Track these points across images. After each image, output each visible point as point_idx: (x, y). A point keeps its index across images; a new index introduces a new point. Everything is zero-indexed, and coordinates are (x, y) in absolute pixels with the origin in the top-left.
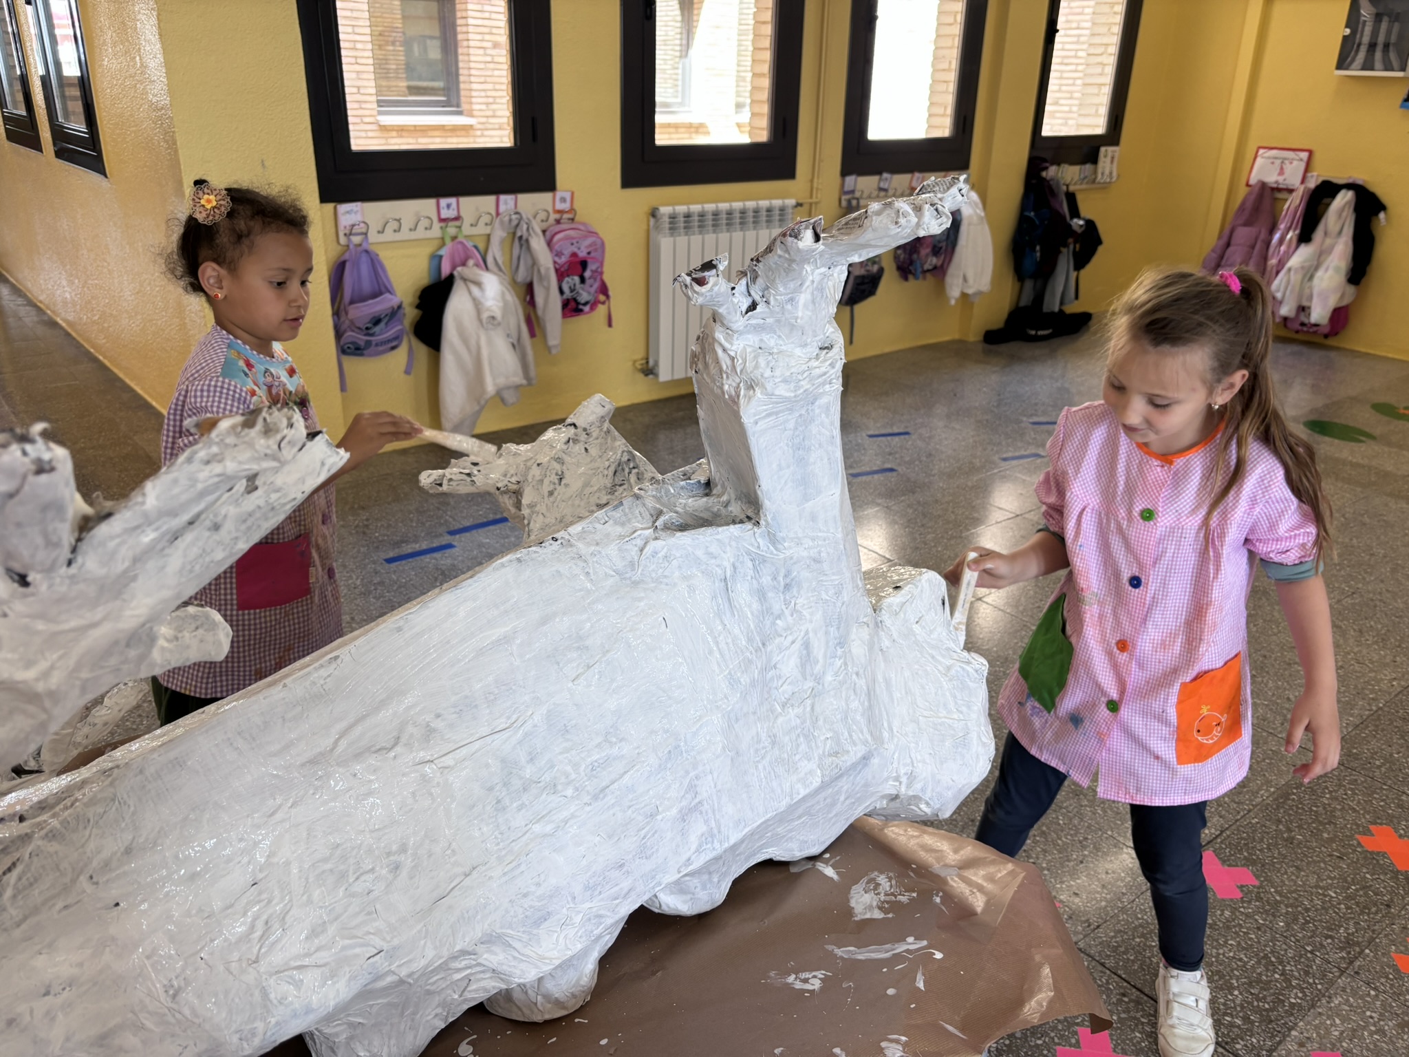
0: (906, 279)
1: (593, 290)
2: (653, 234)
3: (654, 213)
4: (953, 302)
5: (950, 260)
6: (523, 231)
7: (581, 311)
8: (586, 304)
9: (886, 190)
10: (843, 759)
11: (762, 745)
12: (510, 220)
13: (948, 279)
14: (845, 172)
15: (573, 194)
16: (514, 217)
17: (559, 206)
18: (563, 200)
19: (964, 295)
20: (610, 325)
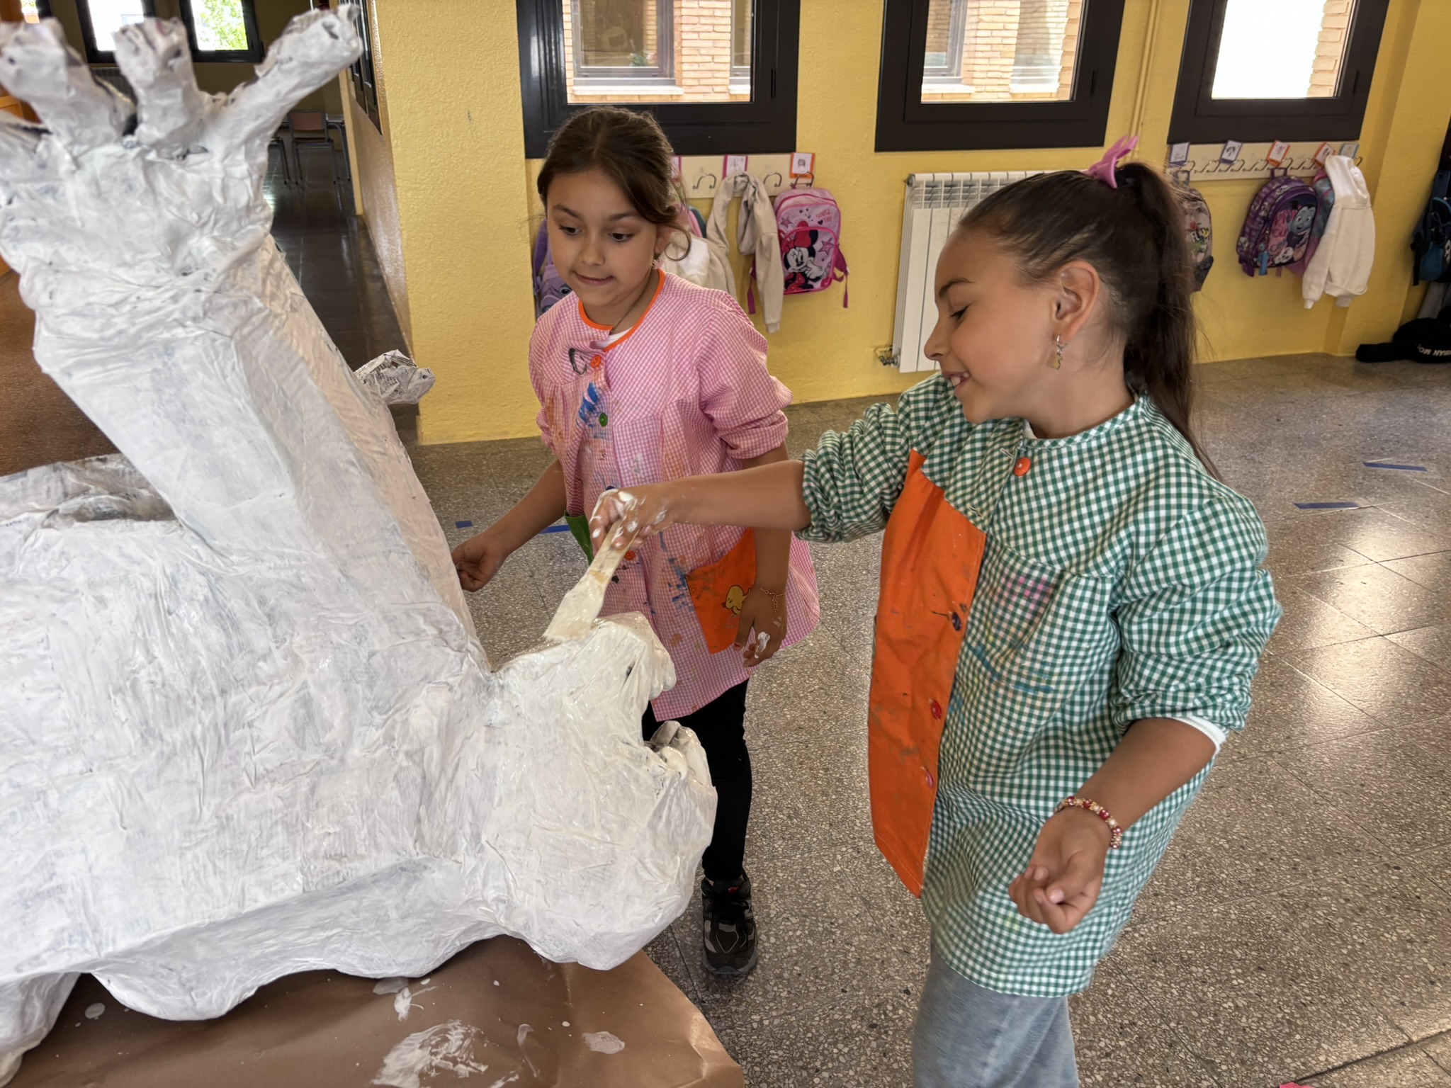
0: (1251, 274)
1: (825, 264)
2: (907, 203)
3: (909, 182)
4: (1309, 305)
5: (1313, 254)
6: (748, 196)
7: (811, 287)
8: (817, 279)
9: (1230, 162)
10: (352, 865)
11: (202, 826)
12: (735, 183)
13: (1307, 277)
14: (1173, 139)
15: (813, 156)
16: (739, 179)
17: (797, 170)
18: (802, 163)
19: (1326, 297)
20: (845, 305)
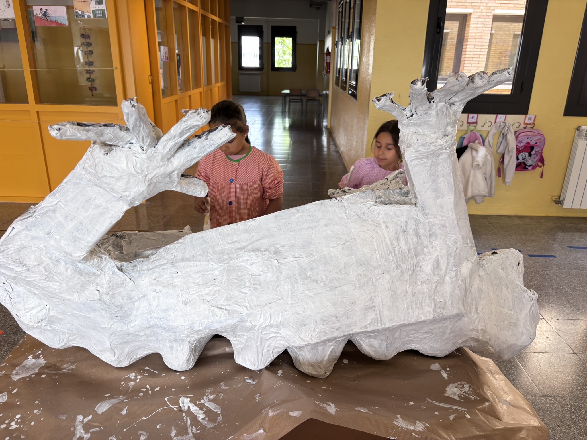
10: (446, 311)
11: (408, 294)
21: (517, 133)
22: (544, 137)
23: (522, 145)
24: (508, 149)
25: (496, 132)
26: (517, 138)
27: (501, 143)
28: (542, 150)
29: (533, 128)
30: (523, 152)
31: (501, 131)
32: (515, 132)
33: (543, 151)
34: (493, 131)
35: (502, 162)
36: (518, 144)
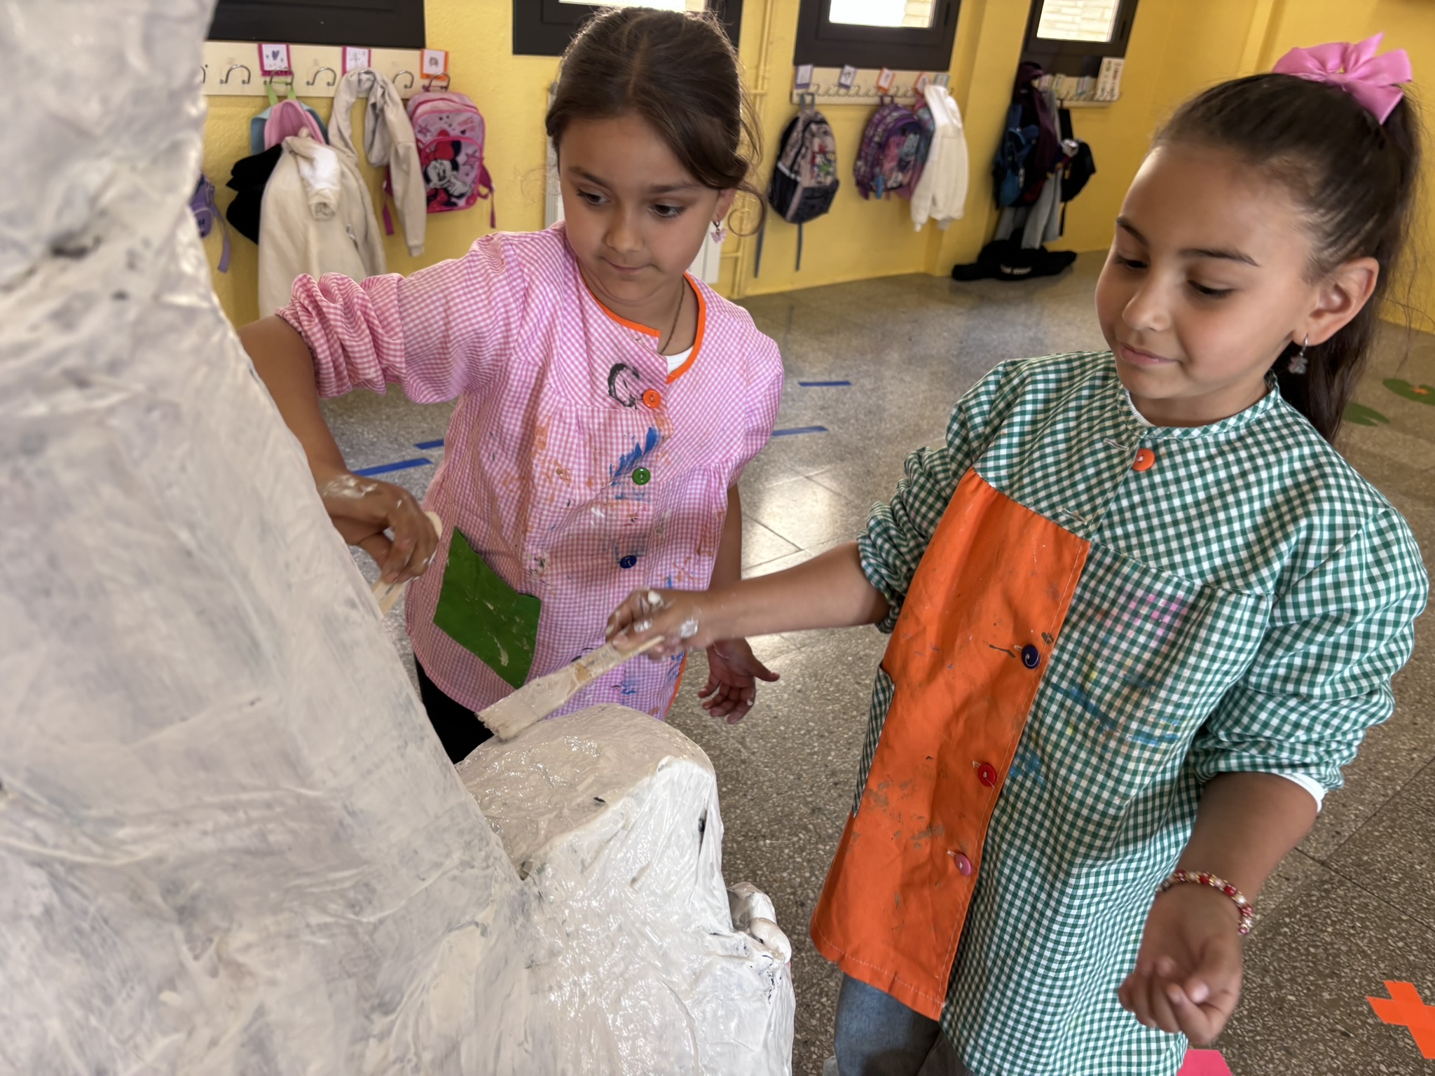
21: (411, 104)
22: (477, 113)
23: (428, 139)
24: (396, 151)
25: (353, 100)
26: (411, 117)
27: (374, 132)
28: (481, 150)
29: (446, 88)
30: (436, 159)
31: (367, 99)
32: (405, 101)
33: (486, 154)
34: (345, 99)
35: (389, 190)
36: (420, 137)
